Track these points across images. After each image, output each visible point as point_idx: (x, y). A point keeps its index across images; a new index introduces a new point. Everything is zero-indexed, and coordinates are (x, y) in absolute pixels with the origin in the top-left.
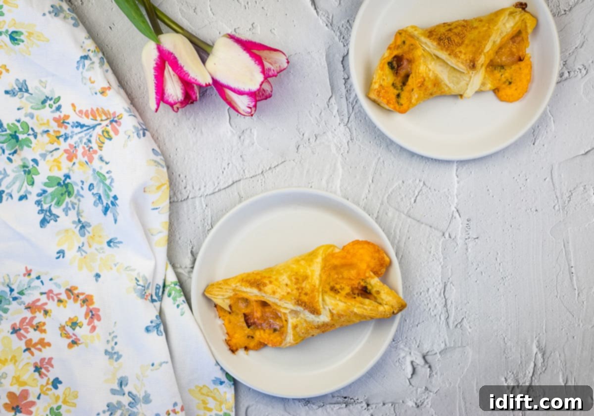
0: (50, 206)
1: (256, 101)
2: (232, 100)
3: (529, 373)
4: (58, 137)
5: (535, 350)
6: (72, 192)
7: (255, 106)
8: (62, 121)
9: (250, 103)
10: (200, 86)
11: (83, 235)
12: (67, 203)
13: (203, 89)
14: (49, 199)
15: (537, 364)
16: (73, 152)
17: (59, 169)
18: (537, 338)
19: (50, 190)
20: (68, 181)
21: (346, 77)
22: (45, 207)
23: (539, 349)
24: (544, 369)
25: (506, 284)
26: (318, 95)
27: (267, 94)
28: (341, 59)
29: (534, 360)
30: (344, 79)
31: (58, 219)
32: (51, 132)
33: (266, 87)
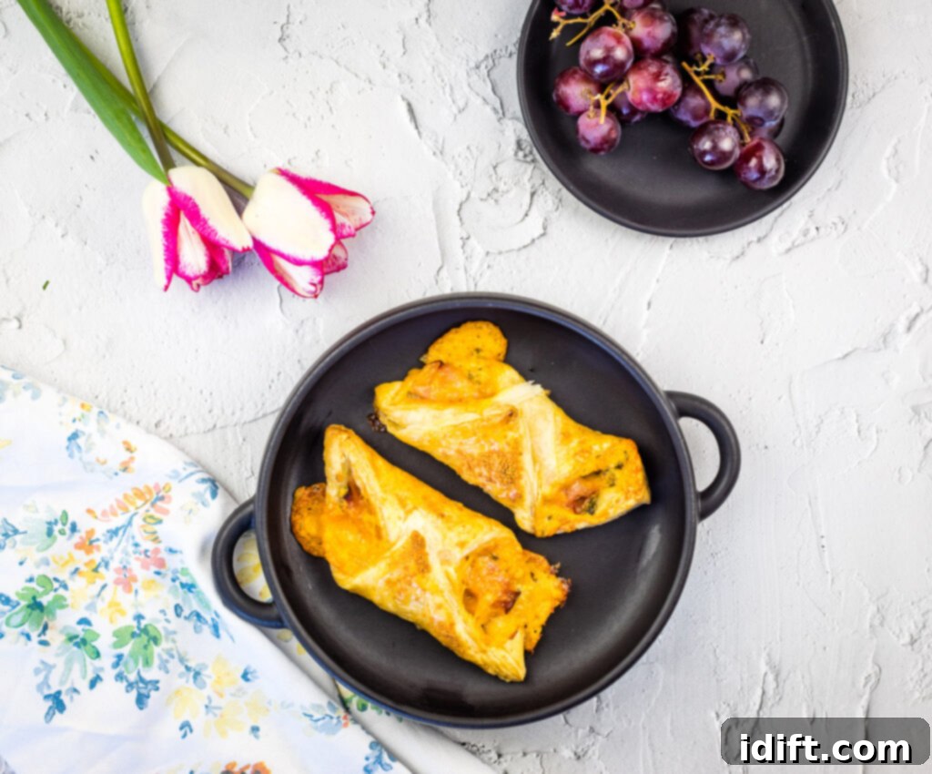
0: (139, 673)
1: (323, 274)
2: (285, 272)
3: (755, 704)
4: (96, 570)
5: (763, 668)
6: (158, 637)
7: (321, 282)
8: (87, 543)
9: (314, 277)
10: (233, 251)
11: (202, 686)
12: (160, 656)
13: (240, 256)
14: (131, 664)
15: (766, 689)
16: (125, 576)
17: (123, 613)
18: (767, 650)
19: (126, 650)
20: (143, 623)
21: (465, 236)
22: (132, 677)
23: (771, 668)
24: (778, 698)
25: (717, 564)
26: (420, 264)
27: (340, 262)
28: (457, 207)
29: (761, 684)
30: (462, 238)
31: (159, 685)
32: (83, 569)
33: (338, 252)
